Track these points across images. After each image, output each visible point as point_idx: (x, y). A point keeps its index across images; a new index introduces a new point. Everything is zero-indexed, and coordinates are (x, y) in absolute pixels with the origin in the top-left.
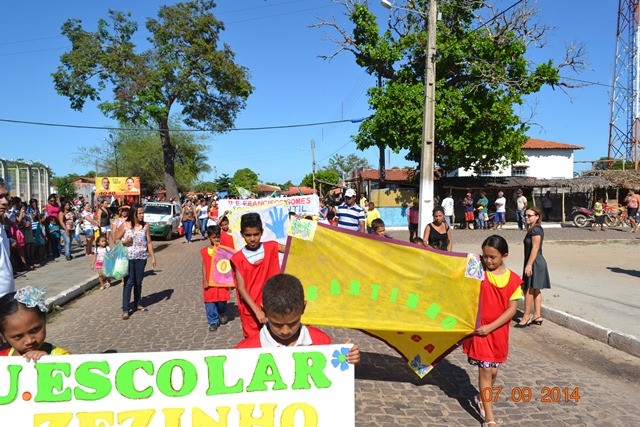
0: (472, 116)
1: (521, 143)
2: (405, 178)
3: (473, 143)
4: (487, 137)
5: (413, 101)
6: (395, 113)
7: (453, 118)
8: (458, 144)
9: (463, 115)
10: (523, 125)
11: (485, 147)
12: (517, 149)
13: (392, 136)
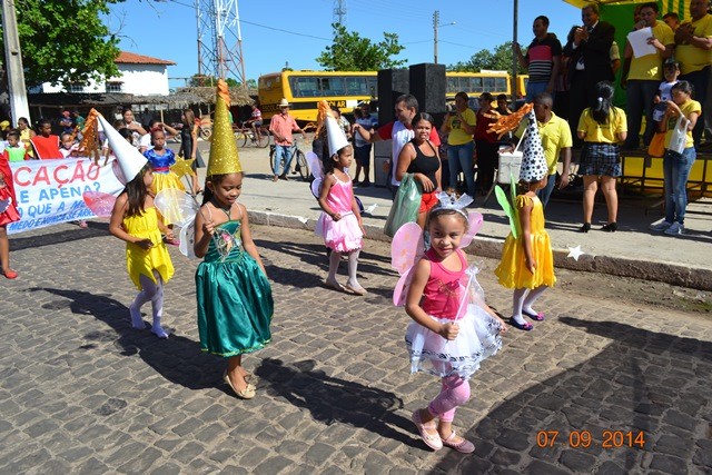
0: (55, 23)
1: (113, 57)
3: (60, 55)
8: (43, 57)
9: (44, 22)
10: (113, 37)
12: (109, 62)
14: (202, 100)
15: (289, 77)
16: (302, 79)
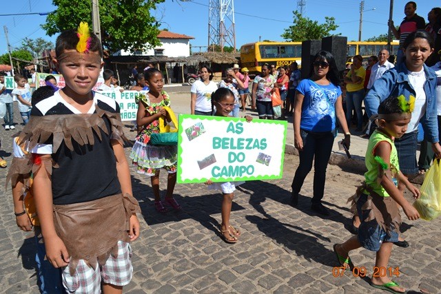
0: (125, 15)
1: (157, 34)
3: (127, 34)
4: (136, 30)
5: (84, 3)
6: (72, 11)
7: (113, 16)
8: (118, 34)
9: (119, 15)
10: (157, 23)
11: (135, 36)
12: (155, 38)
14: (206, 60)
15: (260, 46)
16: (268, 47)
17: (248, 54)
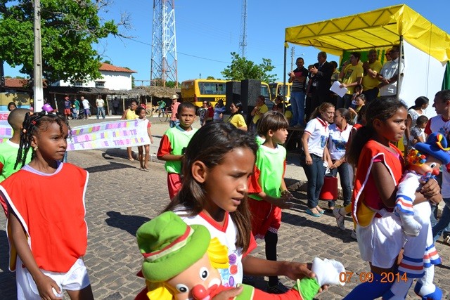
0: (67, 48)
1: (98, 67)
2: (21, 85)
3: (67, 65)
4: (77, 62)
5: (24, 33)
6: (10, 40)
7: (53, 47)
8: (58, 65)
9: (60, 47)
10: (99, 57)
11: (75, 69)
12: (96, 70)
13: (9, 56)
14: (148, 94)
15: (199, 83)
16: (207, 84)
17: (188, 89)
